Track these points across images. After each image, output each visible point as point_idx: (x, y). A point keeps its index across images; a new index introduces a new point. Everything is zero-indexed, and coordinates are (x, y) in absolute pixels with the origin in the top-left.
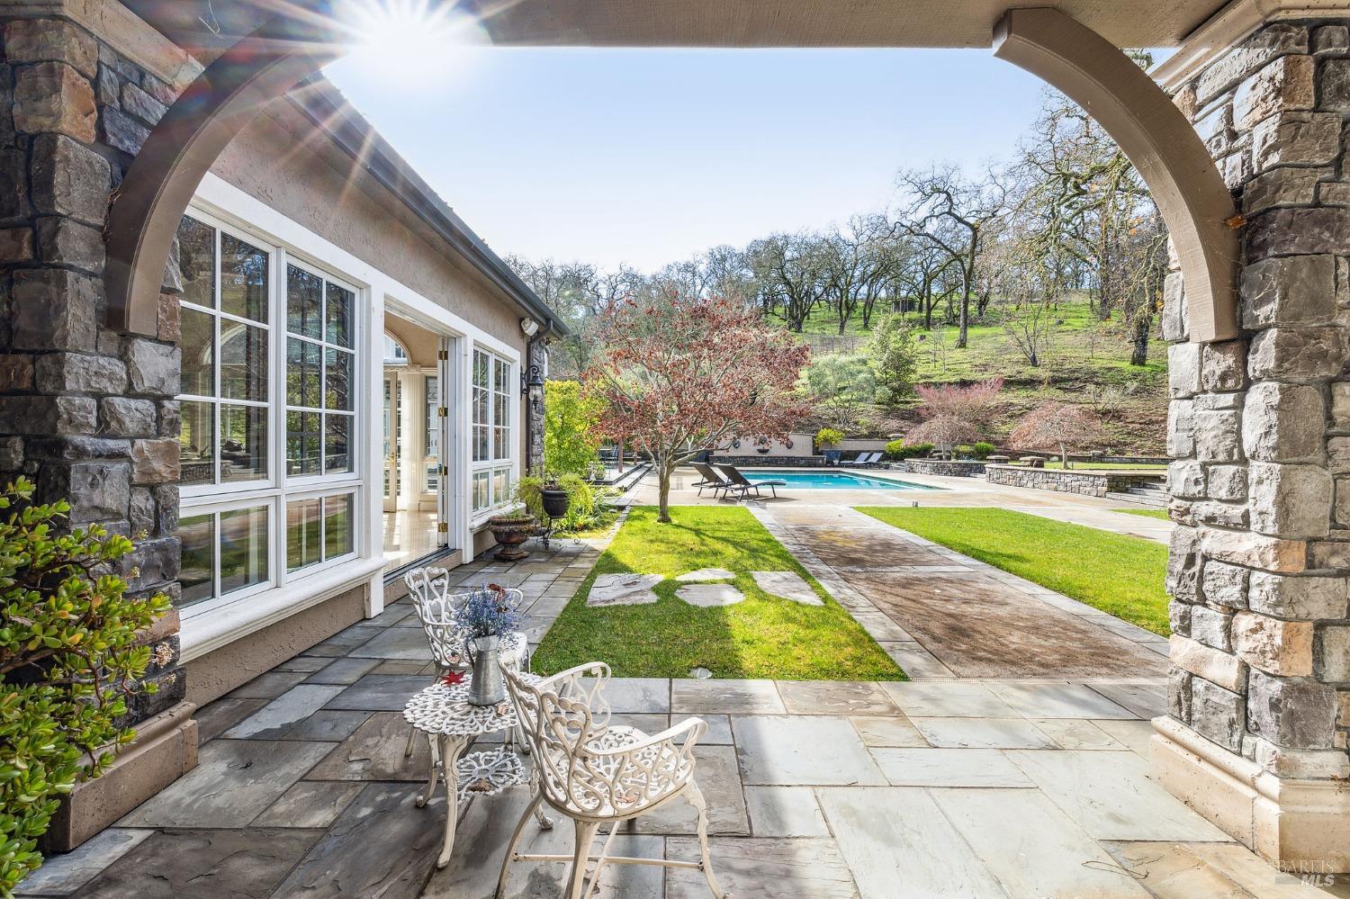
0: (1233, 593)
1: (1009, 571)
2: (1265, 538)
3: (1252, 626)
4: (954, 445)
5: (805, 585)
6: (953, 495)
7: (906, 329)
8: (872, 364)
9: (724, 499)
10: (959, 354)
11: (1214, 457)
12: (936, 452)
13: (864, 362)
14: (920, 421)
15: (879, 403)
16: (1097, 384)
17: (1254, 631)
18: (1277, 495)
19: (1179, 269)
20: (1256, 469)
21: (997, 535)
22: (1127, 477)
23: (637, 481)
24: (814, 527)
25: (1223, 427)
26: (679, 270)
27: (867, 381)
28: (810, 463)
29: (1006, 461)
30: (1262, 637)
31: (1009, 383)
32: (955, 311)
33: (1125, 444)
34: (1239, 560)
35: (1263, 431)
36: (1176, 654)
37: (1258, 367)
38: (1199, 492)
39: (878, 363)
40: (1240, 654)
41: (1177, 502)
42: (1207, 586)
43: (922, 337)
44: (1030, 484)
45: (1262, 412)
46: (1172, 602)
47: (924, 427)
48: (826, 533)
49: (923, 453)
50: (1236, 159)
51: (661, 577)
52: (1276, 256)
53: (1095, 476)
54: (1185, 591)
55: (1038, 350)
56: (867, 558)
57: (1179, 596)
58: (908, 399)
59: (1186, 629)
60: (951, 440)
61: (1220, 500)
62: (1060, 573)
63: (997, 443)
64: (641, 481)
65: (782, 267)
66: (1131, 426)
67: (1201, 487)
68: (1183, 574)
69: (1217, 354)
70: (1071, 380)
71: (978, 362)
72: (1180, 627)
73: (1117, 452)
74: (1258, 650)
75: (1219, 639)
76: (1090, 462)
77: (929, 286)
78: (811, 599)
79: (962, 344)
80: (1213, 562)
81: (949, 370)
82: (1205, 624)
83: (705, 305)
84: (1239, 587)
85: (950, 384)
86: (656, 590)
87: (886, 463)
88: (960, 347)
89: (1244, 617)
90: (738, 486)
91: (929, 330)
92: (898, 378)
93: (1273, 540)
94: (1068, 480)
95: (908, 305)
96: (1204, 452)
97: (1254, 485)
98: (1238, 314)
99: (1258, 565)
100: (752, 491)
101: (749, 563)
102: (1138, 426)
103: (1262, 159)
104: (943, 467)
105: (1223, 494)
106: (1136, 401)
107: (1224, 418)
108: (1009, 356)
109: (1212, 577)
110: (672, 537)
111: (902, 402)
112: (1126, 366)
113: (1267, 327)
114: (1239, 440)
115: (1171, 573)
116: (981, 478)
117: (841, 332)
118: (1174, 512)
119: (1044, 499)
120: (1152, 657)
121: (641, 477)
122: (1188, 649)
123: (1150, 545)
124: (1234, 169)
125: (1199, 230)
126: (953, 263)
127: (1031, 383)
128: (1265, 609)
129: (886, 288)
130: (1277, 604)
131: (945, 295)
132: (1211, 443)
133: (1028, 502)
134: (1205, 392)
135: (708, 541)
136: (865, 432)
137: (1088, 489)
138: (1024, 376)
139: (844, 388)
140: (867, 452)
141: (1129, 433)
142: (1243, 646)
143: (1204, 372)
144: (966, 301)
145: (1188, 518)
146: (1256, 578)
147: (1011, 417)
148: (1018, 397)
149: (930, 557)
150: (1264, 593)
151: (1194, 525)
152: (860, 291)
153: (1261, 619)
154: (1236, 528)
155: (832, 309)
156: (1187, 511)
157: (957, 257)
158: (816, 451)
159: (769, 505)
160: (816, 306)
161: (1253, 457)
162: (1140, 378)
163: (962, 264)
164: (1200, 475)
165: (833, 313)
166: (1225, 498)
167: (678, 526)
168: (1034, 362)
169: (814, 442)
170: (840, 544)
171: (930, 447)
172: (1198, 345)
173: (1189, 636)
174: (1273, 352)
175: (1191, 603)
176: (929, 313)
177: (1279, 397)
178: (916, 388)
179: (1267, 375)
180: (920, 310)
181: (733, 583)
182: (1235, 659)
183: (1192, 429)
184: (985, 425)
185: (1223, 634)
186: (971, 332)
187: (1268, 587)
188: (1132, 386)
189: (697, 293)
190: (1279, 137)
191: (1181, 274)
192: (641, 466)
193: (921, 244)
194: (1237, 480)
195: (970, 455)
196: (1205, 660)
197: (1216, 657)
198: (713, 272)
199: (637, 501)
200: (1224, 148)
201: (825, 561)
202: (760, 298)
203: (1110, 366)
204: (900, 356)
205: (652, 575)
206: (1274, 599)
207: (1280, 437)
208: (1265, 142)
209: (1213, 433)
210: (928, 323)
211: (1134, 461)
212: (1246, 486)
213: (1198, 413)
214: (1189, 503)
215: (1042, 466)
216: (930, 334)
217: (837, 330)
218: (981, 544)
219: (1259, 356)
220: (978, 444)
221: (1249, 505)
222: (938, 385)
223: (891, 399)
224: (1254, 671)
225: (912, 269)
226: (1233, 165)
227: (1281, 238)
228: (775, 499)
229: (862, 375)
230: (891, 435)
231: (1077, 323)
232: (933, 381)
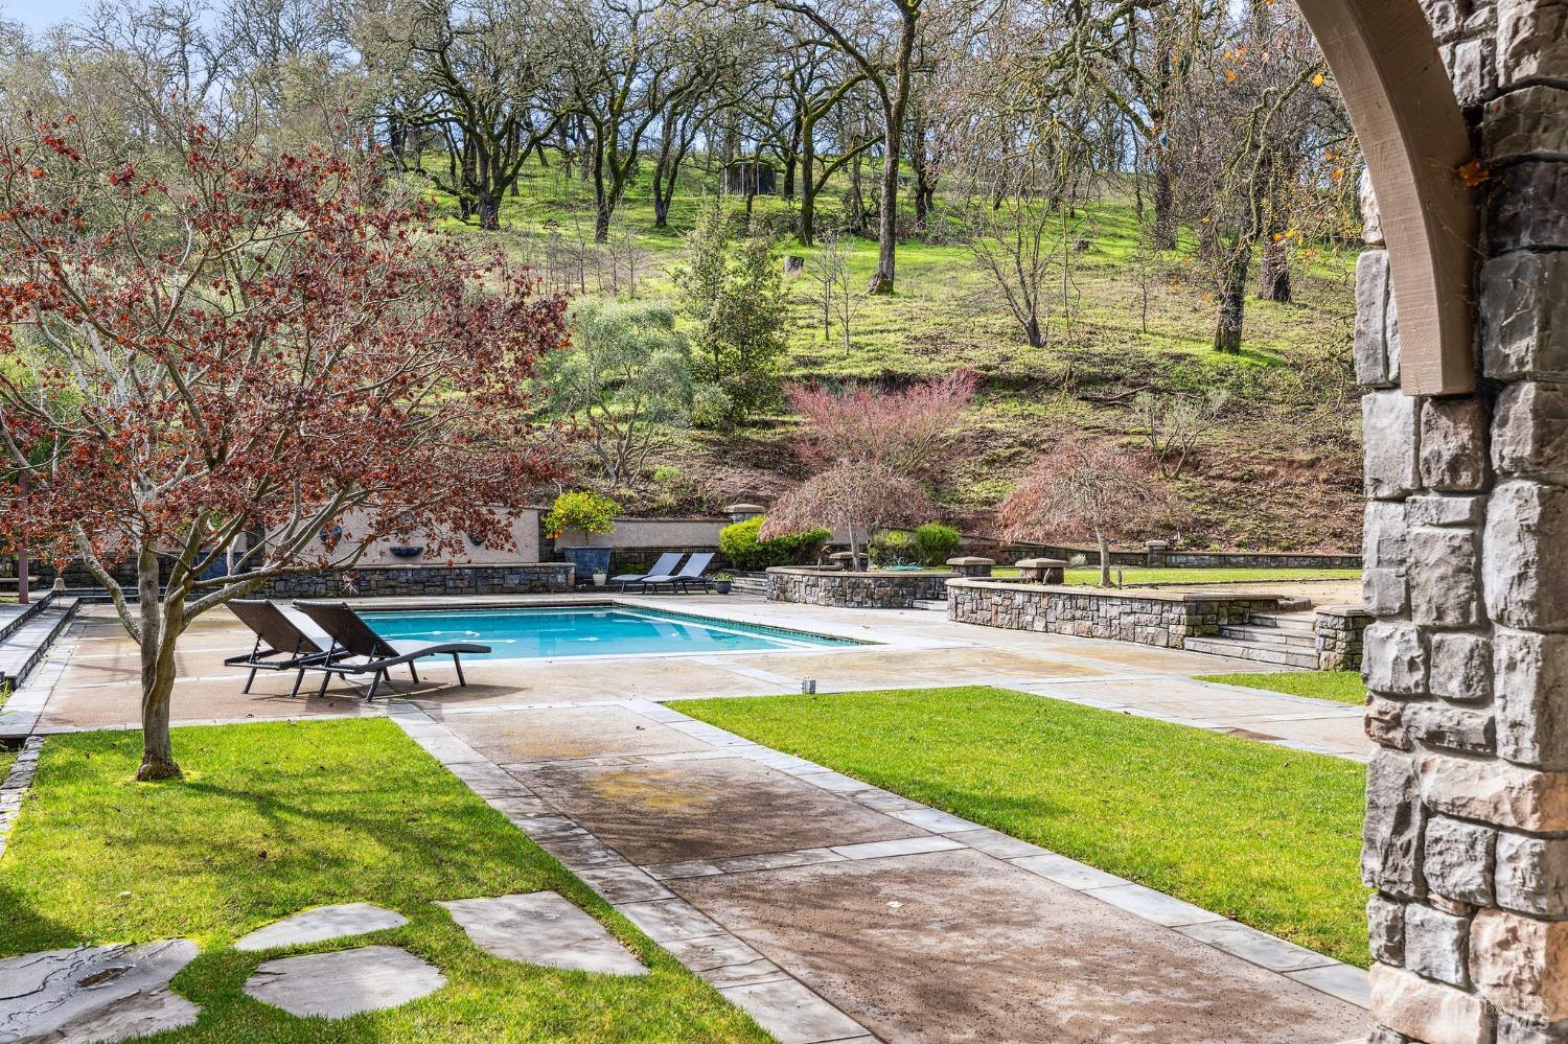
0: (1468, 876)
1: (1029, 838)
2: (1520, 771)
3: (1501, 935)
4: (872, 532)
5: (585, 925)
6: (888, 658)
7: (761, 242)
8: (684, 325)
9: (323, 698)
10: (877, 310)
11: (1440, 617)
12: (834, 548)
13: (665, 320)
14: (800, 474)
15: (701, 426)
16: (1155, 390)
17: (1504, 945)
18: (1537, 693)
19: (1382, 244)
20: (1508, 642)
21: (993, 755)
22: (1222, 602)
23: (40, 652)
24: (577, 766)
25: (1454, 561)
26: (137, 22)
27: (673, 367)
28: (532, 582)
29: (985, 571)
30: (1515, 953)
31: (988, 384)
32: (867, 203)
33: (1208, 525)
34: (1480, 811)
35: (1515, 572)
36: (1379, 1002)
37: (1507, 451)
38: (1417, 685)
39: (698, 324)
40: (1484, 990)
41: (1380, 703)
42: (1432, 865)
43: (796, 262)
44: (1039, 625)
45: (1513, 537)
46: (1373, 901)
47: (810, 489)
48: (609, 777)
49: (804, 552)
50: (1470, 50)
51: (190, 948)
52: (1531, 248)
53: (1163, 602)
54: (1395, 877)
55: (1041, 308)
56: (720, 837)
57: (1385, 888)
58: (769, 417)
59: (1396, 952)
60: (871, 518)
61: (1450, 700)
62: (1125, 835)
63: (964, 525)
64: (52, 653)
65: (443, 48)
66: (1219, 484)
67: (1419, 675)
68: (1391, 845)
69: (1444, 419)
70: (1107, 380)
71: (919, 329)
72: (1387, 949)
73: (1194, 543)
74: (1510, 981)
75: (1449, 967)
76: (1145, 565)
77: (809, 135)
78: (608, 960)
79: (885, 284)
80: (1438, 819)
81: (858, 346)
82: (1427, 939)
83: (292, 174)
84: (1480, 865)
85: (862, 381)
86: (185, 984)
87: (723, 577)
88: (880, 291)
89: (1488, 919)
90: (361, 660)
91: (811, 245)
92: (745, 365)
93: (1531, 775)
94: (1114, 612)
95: (759, 179)
96: (1424, 608)
97: (1503, 670)
98: (1475, 347)
99: (1510, 821)
100: (399, 671)
101: (426, 879)
102: (1229, 485)
103: (1511, 62)
104: (855, 586)
105: (1455, 688)
106: (1224, 429)
107: (1456, 543)
108: (983, 320)
109: (1438, 848)
110: (189, 824)
111: (754, 424)
112: (1204, 351)
113: (1521, 378)
114: (1478, 587)
115: (1371, 842)
116: (936, 614)
117: (601, 236)
118: (1375, 724)
119: (1071, 659)
120: (1309, 1003)
121: (49, 641)
122: (1400, 990)
123: (1276, 753)
124: (1469, 69)
125: (1419, 181)
126: (860, 84)
127: (1028, 385)
128: (1522, 903)
129: (707, 131)
130: (1538, 892)
131: (842, 163)
132: (1434, 591)
133: (1040, 668)
134: (1423, 490)
135: (297, 825)
136: (668, 499)
137: (1151, 630)
138: (1015, 369)
139: (616, 385)
140: (677, 549)
141: (1213, 501)
142: (1488, 973)
143: (1424, 453)
144: (892, 181)
145: (1397, 735)
146: (1508, 844)
147: (990, 462)
148: (1001, 416)
149: (867, 820)
150: (1519, 874)
151: (1408, 748)
152: (647, 132)
153: (1514, 920)
154: (1474, 753)
155: (576, 172)
156: (1396, 721)
157: (870, 71)
158: (549, 551)
159: (451, 709)
160: (534, 160)
161: (1500, 619)
162: (1230, 380)
163: (883, 92)
164: (1417, 652)
165: (578, 182)
166: (1457, 695)
167: (201, 788)
168: (1034, 336)
169: (542, 525)
170: (646, 806)
171: (825, 536)
172: (1412, 399)
173: (1402, 965)
174: (1529, 428)
175: (1404, 900)
176: (809, 203)
177: (1539, 509)
178: (787, 389)
179: (1521, 468)
180: (789, 192)
181: (397, 941)
182: (1476, 1000)
183: (1402, 562)
184: (937, 483)
185: (1456, 956)
186: (904, 255)
187: (1524, 863)
188: (1220, 397)
189: (193, 93)
190: (1536, 27)
191: (1385, 255)
192: (42, 605)
193: (789, 30)
194: (1475, 662)
195: (908, 555)
196: (1426, 1009)
197: (1446, 1000)
198: (244, 37)
199: (55, 720)
200: (1451, 26)
201: (626, 854)
202: (381, 127)
203: (1177, 350)
204: (748, 308)
205: (161, 942)
206: (1534, 884)
207: (1540, 585)
208: (1516, 32)
209: (1438, 572)
210: (807, 228)
211: (1224, 561)
212: (1490, 674)
213: (1415, 530)
214: (1399, 705)
215: (1057, 579)
216: (813, 252)
217: (590, 227)
218: (964, 780)
219: (1509, 431)
220: (922, 529)
221: (1495, 710)
222: (837, 383)
223: (728, 417)
224: (1503, 1018)
225: (770, 88)
226: (1466, 63)
227: (1539, 216)
228: (463, 689)
229: (657, 356)
230: (731, 508)
231: (1117, 251)
232: (823, 372)
